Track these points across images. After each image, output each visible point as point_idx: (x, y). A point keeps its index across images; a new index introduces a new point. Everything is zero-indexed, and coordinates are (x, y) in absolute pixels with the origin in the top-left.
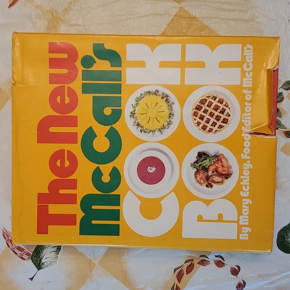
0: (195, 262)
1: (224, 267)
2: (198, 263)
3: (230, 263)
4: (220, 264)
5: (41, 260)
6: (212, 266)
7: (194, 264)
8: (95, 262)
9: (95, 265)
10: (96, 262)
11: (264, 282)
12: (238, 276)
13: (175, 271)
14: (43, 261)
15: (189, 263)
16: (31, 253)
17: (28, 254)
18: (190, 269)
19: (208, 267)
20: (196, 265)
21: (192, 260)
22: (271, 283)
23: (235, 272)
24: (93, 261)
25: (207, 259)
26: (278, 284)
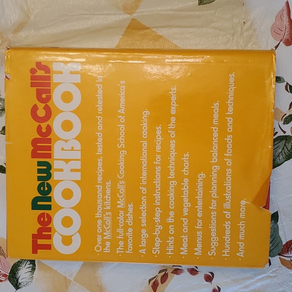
0: (169, 272)
1: (198, 275)
2: (172, 273)
3: (204, 270)
4: (193, 272)
5: (18, 280)
6: (186, 274)
7: (168, 273)
8: (70, 279)
9: (70, 281)
10: (72, 279)
11: (239, 286)
12: (212, 282)
13: (150, 281)
14: (20, 281)
15: (163, 273)
16: (8, 274)
17: (5, 275)
18: (164, 278)
19: (182, 275)
20: (170, 275)
21: (166, 270)
22: (246, 287)
23: (209, 278)
24: (68, 278)
25: (180, 268)
26: (252, 288)
